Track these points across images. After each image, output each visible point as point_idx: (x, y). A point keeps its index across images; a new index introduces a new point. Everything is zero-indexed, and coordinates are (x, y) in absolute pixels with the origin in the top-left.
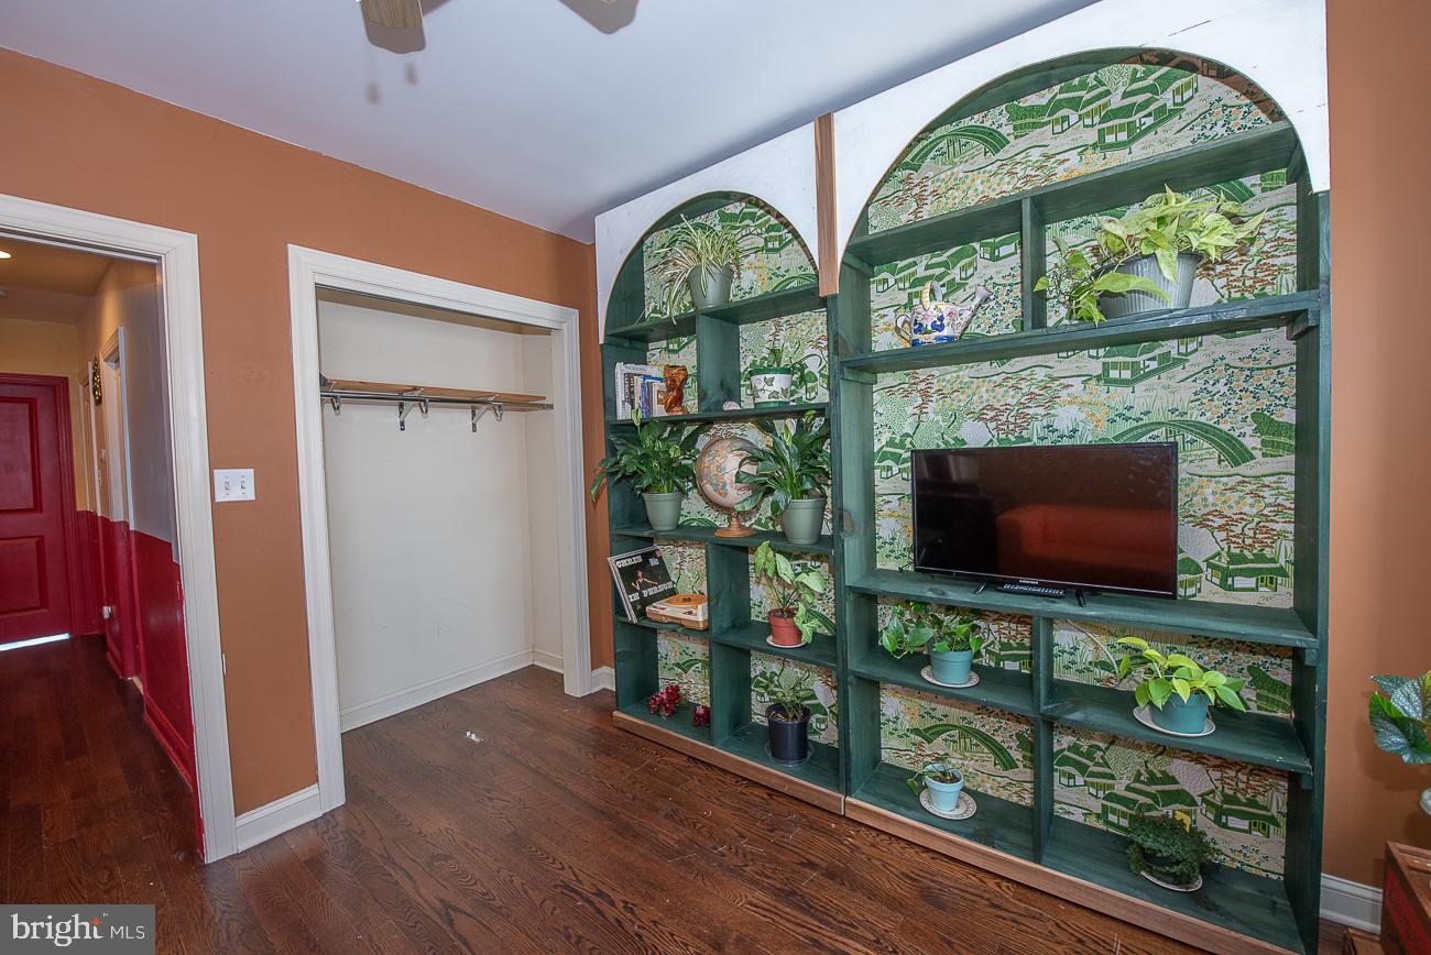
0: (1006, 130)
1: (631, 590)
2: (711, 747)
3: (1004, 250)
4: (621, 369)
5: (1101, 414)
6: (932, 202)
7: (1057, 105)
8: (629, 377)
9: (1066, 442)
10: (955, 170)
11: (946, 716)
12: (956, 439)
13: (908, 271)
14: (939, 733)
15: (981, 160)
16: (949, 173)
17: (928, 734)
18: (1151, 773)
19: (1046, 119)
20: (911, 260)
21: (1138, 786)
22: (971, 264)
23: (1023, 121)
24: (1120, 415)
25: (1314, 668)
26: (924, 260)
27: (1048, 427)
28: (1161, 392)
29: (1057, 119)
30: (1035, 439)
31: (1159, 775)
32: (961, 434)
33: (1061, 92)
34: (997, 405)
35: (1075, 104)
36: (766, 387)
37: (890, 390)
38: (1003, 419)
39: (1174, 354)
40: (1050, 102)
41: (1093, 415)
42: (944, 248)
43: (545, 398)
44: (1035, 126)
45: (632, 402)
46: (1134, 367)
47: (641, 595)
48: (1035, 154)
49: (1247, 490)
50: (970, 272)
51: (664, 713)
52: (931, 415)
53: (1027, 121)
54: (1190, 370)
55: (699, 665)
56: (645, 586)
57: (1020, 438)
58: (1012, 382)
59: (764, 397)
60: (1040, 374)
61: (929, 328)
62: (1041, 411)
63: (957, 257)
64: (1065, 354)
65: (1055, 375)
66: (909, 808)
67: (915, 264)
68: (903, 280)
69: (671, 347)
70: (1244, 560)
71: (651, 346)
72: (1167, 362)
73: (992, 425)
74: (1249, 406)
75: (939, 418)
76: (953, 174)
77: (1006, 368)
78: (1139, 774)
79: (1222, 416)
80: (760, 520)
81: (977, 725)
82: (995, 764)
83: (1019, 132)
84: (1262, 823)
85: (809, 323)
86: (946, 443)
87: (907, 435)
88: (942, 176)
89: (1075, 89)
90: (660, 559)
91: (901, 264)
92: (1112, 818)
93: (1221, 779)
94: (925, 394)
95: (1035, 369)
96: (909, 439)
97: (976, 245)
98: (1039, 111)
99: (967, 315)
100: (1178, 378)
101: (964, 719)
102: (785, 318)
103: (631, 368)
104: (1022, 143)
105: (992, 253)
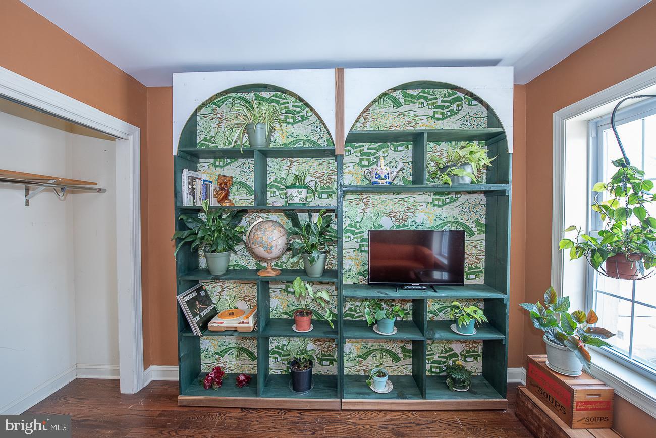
0: (402, 100)
1: (195, 315)
2: (258, 398)
3: (400, 148)
4: (186, 173)
5: (432, 217)
6: (371, 121)
7: (420, 98)
8: (192, 179)
9: (420, 228)
10: (381, 110)
11: (372, 346)
12: (379, 225)
13: (360, 149)
14: (369, 354)
15: (391, 109)
16: (379, 111)
17: (364, 357)
18: (445, 349)
19: (416, 101)
20: (361, 144)
21: (442, 355)
22: (386, 151)
23: (408, 99)
24: (438, 218)
25: (506, 304)
26: (367, 145)
27: (414, 221)
28: (451, 211)
29: (420, 103)
30: (409, 226)
31: (448, 349)
32: (381, 223)
33: (421, 92)
34: (396, 211)
35: (426, 99)
36: (298, 195)
37: (350, 201)
38: (398, 217)
39: (454, 197)
40: (417, 95)
41: (429, 217)
42: (376, 142)
43: (96, 184)
44: (412, 102)
45: (194, 195)
46: (442, 201)
47: (200, 316)
48: (412, 113)
49: (473, 245)
50: (386, 154)
51: (216, 386)
52: (369, 214)
53: (410, 99)
54: (459, 204)
55: (233, 350)
56: (201, 310)
57: (404, 226)
58: (402, 202)
59: (296, 200)
60: (412, 200)
61: (383, 177)
62: (412, 214)
63: (381, 147)
64: (420, 193)
65: (417, 201)
66: (369, 394)
67: (363, 146)
68: (357, 152)
69: (217, 163)
70: (473, 269)
71: (201, 161)
72: (453, 200)
73: (394, 219)
74: (474, 217)
75: (372, 215)
76: (380, 111)
77: (399, 196)
78: (442, 350)
79: (467, 220)
80: (277, 264)
81: (386, 347)
82: (392, 361)
83: (406, 103)
84: (475, 357)
85: (310, 164)
86: (375, 226)
87: (358, 222)
88: (376, 111)
89: (425, 93)
90: (205, 291)
91: (357, 145)
92: (433, 370)
93: (466, 346)
94: (366, 204)
95: (411, 199)
96: (359, 224)
97: (389, 144)
98: (414, 97)
99: (395, 173)
100: (455, 206)
101: (380, 345)
102: (296, 159)
103: (192, 173)
104: (407, 108)
105: (395, 149)
